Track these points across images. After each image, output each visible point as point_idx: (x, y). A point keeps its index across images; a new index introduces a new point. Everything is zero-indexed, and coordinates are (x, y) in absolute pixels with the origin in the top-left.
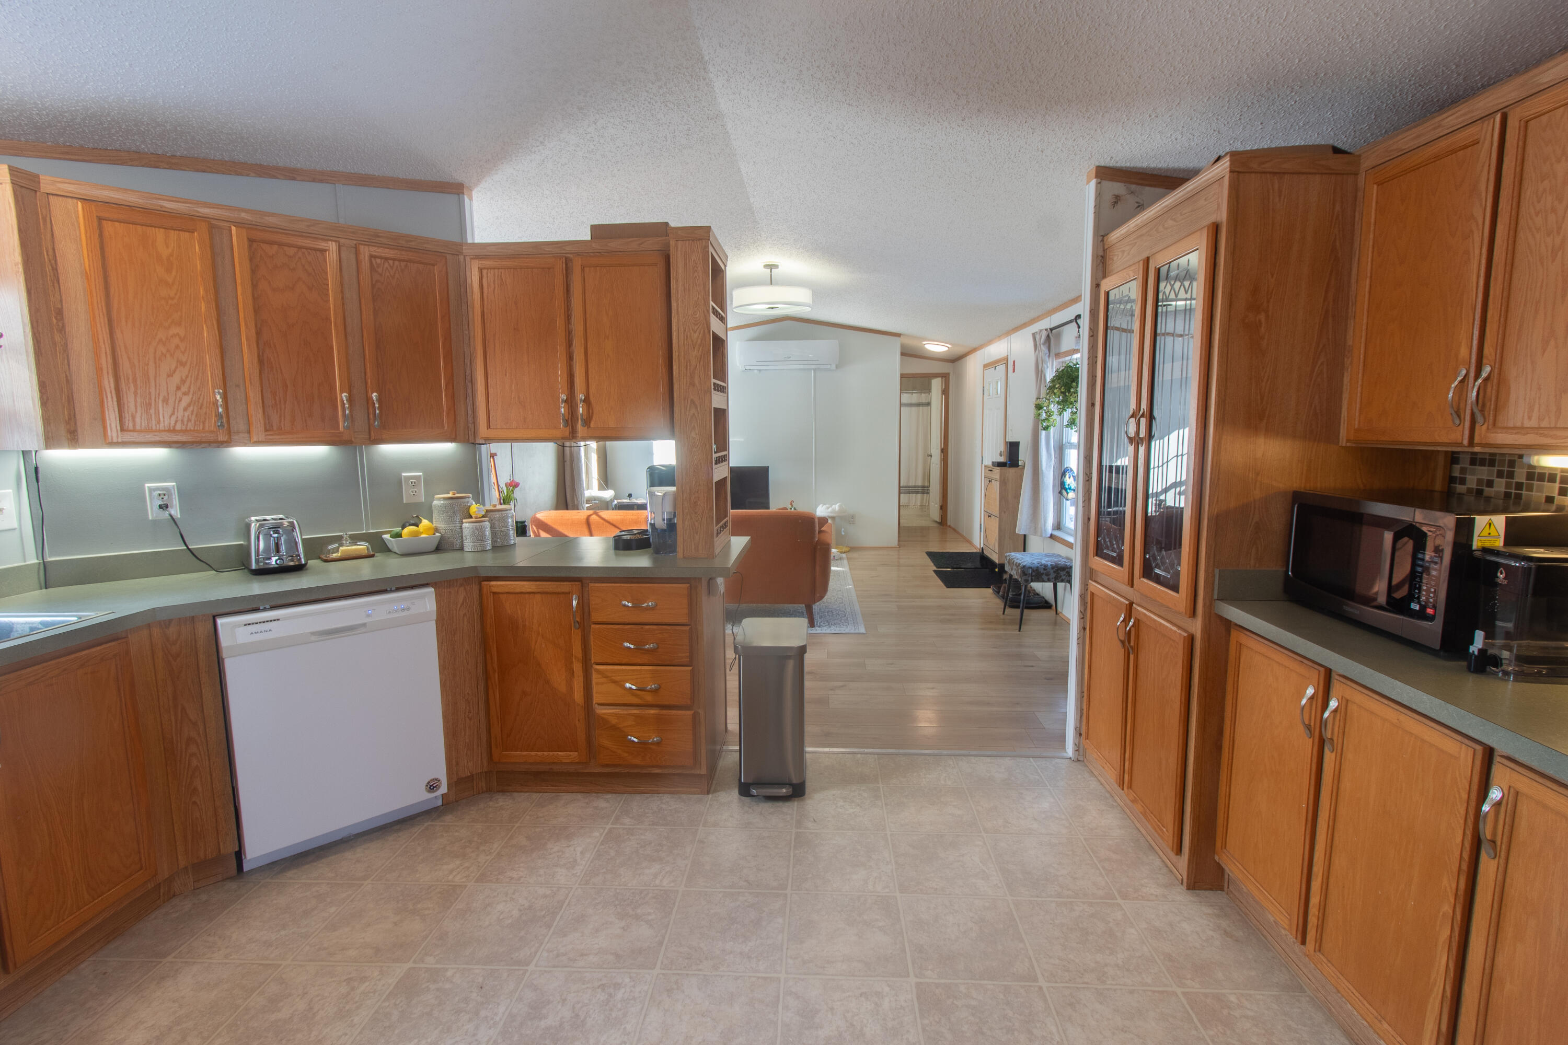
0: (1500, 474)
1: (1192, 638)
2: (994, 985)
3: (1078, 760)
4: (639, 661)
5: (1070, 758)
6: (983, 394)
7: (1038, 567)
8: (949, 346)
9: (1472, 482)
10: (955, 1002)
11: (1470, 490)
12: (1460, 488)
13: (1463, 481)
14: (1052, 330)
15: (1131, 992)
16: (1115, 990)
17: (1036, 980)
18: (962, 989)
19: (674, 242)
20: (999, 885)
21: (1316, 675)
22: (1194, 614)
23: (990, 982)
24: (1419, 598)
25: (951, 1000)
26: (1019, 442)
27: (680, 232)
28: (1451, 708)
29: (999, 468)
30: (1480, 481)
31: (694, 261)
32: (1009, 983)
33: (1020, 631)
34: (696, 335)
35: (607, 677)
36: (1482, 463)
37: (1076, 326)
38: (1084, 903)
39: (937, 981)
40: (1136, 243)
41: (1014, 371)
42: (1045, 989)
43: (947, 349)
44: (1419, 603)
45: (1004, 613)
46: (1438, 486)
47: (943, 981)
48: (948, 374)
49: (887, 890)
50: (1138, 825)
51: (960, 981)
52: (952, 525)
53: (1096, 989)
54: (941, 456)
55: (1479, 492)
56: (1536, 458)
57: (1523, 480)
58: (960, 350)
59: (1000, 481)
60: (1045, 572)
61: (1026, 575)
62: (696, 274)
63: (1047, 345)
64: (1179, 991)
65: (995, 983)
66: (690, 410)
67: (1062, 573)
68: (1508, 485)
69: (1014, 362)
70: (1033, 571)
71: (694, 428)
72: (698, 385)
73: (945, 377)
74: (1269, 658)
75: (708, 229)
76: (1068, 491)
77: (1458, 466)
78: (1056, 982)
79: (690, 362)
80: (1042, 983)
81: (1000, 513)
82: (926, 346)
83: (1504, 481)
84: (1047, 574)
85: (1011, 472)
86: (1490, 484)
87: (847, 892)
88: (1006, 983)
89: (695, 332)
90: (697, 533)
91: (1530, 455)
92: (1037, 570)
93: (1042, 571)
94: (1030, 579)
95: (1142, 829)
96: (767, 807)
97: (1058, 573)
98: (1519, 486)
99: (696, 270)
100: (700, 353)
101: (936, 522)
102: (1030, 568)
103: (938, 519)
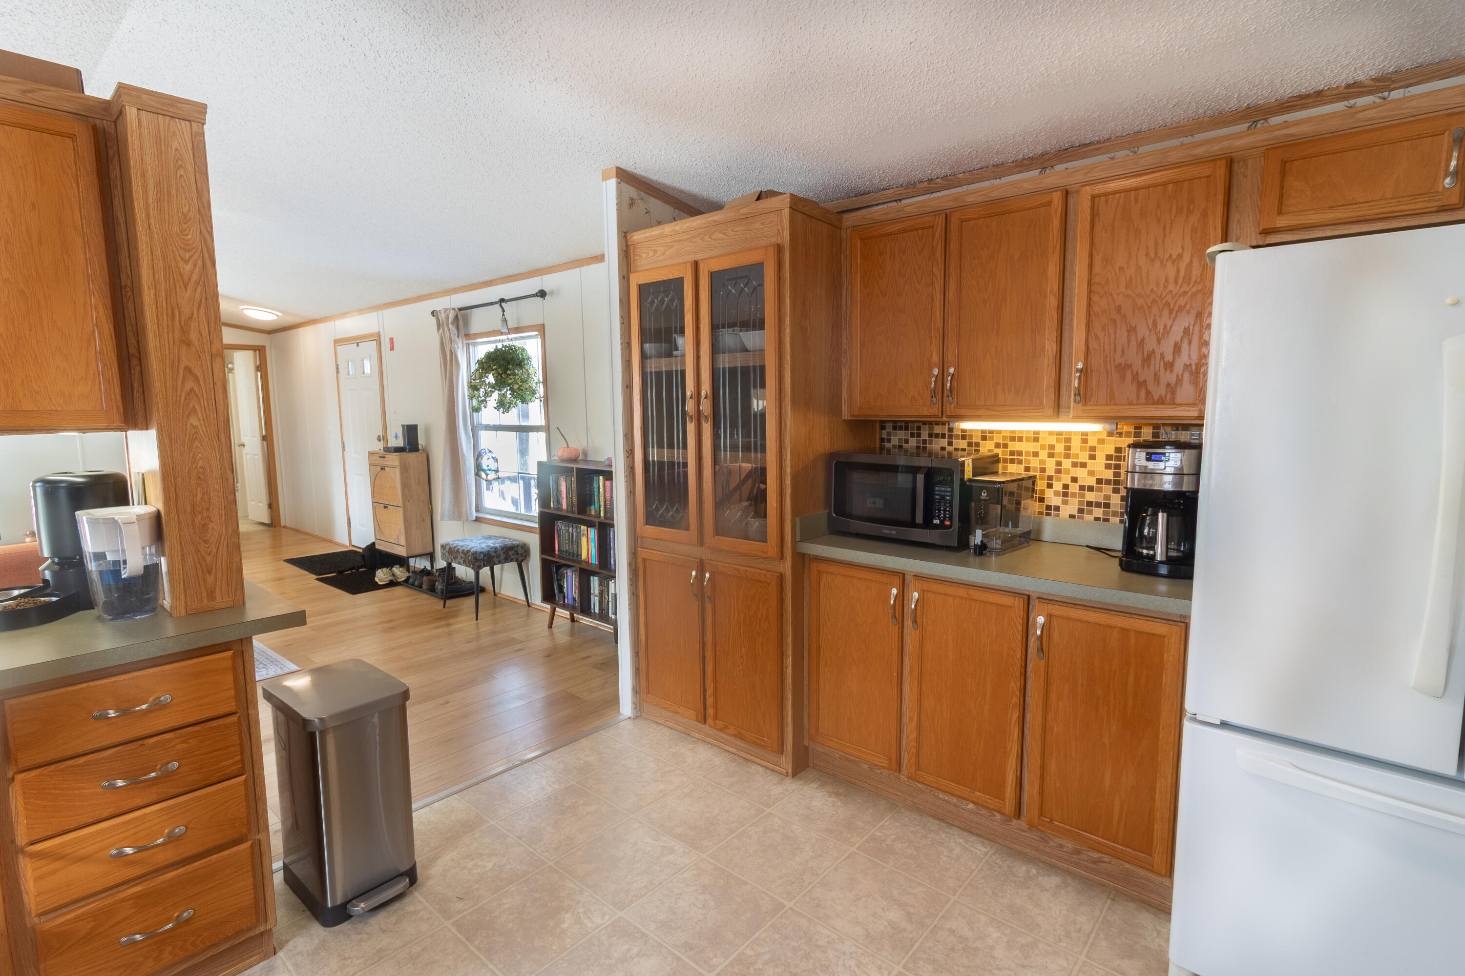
0: (912, 435)
1: (781, 577)
2: (764, 931)
3: (637, 717)
4: (138, 802)
5: (630, 718)
6: (338, 372)
7: (488, 551)
8: (280, 314)
9: (895, 441)
10: (756, 967)
11: (894, 446)
12: (887, 445)
13: (889, 441)
14: (460, 309)
15: (836, 869)
16: (828, 875)
17: (783, 906)
18: (749, 952)
19: (134, 111)
20: (687, 850)
21: (897, 580)
22: (782, 557)
23: (760, 931)
24: (939, 516)
25: (752, 968)
26: (417, 425)
27: (144, 97)
28: (1014, 577)
29: (398, 454)
30: (900, 440)
31: (177, 150)
32: (772, 922)
33: (477, 619)
34: (189, 267)
35: (62, 857)
36: (901, 428)
37: (500, 310)
38: (751, 826)
39: (727, 962)
40: (673, 246)
41: (392, 349)
42: (794, 908)
43: (275, 317)
44: (939, 519)
45: (444, 607)
46: (878, 445)
47: (731, 959)
48: (264, 347)
49: (607, 917)
50: (727, 748)
51: (743, 947)
52: (288, 525)
53: (818, 883)
54: (263, 446)
55: (901, 447)
56: (957, 424)
57: (926, 438)
58: (290, 320)
59: (401, 468)
60: (495, 554)
61: (478, 561)
62: (181, 172)
63: (455, 325)
64: (854, 849)
65: (763, 929)
66: (183, 383)
67: (511, 553)
68: (918, 442)
69: (391, 340)
70: (485, 555)
71: (194, 410)
72: (196, 344)
73: (259, 350)
74: (850, 577)
75: (202, 109)
76: (488, 472)
77: (885, 431)
78: (795, 897)
79: (179, 308)
80: (789, 905)
81: (404, 502)
82: (245, 311)
83: (915, 439)
84: (498, 557)
85: (411, 457)
86: (907, 441)
87: (572, 945)
88: (769, 924)
89: (186, 262)
90: (210, 572)
91: (954, 422)
92: (488, 554)
93: (493, 554)
94: (482, 564)
95: (731, 749)
96: (381, 918)
97: (508, 554)
98: (925, 442)
99: (181, 166)
100: (198, 295)
101: (263, 524)
102: (481, 553)
103: (266, 520)
